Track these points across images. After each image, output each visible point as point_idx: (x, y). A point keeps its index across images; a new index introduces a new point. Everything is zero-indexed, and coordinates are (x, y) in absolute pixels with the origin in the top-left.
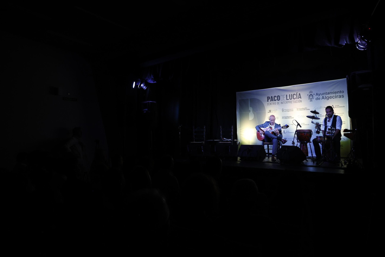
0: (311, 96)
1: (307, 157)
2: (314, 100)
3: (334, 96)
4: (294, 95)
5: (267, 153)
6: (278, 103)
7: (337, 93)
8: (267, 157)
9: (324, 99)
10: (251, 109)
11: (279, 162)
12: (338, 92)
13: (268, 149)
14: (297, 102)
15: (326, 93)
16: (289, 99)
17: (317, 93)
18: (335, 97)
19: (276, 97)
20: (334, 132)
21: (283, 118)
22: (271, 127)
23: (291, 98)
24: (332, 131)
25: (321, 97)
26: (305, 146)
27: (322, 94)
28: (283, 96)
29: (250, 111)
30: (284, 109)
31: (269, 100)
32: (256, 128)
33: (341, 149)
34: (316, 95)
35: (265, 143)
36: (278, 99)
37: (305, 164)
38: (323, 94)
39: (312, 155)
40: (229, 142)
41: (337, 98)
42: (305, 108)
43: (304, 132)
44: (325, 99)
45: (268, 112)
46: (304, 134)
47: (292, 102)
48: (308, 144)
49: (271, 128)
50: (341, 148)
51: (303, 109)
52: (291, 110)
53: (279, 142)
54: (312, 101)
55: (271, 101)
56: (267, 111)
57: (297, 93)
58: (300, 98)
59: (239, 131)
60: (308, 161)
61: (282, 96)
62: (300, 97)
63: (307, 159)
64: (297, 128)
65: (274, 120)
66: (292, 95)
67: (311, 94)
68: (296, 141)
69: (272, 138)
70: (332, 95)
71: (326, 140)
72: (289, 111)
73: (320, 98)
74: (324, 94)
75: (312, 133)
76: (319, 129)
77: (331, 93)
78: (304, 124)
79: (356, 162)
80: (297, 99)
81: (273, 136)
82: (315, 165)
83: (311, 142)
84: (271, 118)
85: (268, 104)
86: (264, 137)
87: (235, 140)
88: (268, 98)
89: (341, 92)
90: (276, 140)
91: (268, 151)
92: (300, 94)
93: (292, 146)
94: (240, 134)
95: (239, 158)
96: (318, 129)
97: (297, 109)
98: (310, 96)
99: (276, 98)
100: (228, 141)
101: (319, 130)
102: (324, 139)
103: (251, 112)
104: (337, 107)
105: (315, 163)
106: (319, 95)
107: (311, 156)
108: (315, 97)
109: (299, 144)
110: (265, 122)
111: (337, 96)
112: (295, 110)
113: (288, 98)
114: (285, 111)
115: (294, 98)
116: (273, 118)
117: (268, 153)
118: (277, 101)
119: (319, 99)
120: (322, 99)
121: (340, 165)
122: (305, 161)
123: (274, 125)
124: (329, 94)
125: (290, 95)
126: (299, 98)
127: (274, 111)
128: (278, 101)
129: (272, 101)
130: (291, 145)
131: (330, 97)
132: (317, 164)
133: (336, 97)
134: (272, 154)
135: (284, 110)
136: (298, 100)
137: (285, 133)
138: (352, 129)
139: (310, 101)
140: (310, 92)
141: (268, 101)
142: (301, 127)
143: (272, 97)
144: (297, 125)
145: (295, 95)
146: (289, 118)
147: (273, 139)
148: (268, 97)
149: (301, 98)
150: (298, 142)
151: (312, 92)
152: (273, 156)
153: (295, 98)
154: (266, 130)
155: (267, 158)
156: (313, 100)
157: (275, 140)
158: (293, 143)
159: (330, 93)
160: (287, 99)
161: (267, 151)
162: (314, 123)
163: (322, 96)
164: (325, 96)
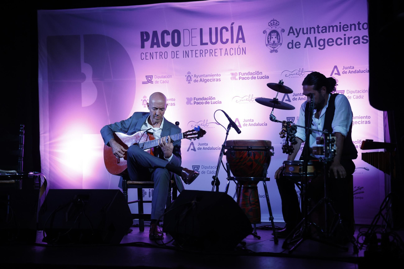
0: (274, 35)
1: (258, 225)
2: (283, 48)
3: (341, 39)
4: (224, 30)
5: (135, 216)
6: (175, 55)
7: (349, 28)
8: (136, 226)
9: (312, 46)
10: (87, 70)
11: (170, 244)
12: (353, 27)
13: (141, 202)
14: (233, 52)
15: (318, 27)
16: (207, 44)
17: (291, 28)
18: (343, 41)
19: (168, 33)
20: (335, 148)
21: (189, 101)
22: (151, 131)
23: (214, 40)
24: (327, 145)
25: (302, 39)
26: (250, 191)
27: (305, 32)
28: (190, 32)
29: (83, 77)
30: (193, 74)
31: (148, 44)
32: (102, 132)
33: (355, 200)
34: (289, 32)
35: (131, 182)
36: (176, 42)
37: (250, 248)
38: (309, 30)
39: (271, 219)
40: (8, 182)
41: (349, 44)
42: (256, 74)
43: (247, 147)
44: (314, 45)
45: (144, 83)
46: (249, 155)
47: (218, 52)
48: (260, 185)
49: (150, 134)
50: (354, 196)
51: (250, 76)
52: (215, 77)
53: (173, 178)
54: (276, 51)
55: (152, 46)
56: (140, 77)
57: (232, 24)
58: (240, 41)
59: (48, 143)
60: (259, 238)
61: (186, 32)
62: (240, 36)
63: (259, 233)
64: (227, 134)
65: (163, 109)
66: (216, 29)
67: (274, 28)
68: (223, 175)
69: (151, 167)
70: (334, 35)
71: (310, 174)
72: (208, 80)
73: (300, 44)
74: (312, 30)
75: (271, 151)
76: (292, 138)
77: (331, 28)
78: (251, 123)
79: (391, 238)
80: (232, 42)
81: (156, 161)
82: (279, 249)
83: (268, 179)
84: (153, 101)
85: (144, 56)
86: (126, 164)
87: (31, 173)
88: (144, 37)
89: (361, 27)
90: (165, 171)
91: (141, 208)
92: (240, 28)
93: (212, 192)
94: (50, 153)
95: (41, 235)
96: (287, 140)
97: (232, 74)
98: (270, 34)
99: (168, 39)
100: (6, 178)
101: (290, 143)
102: (305, 170)
103: (89, 80)
104: (348, 70)
105: (281, 242)
106: (298, 34)
107: (268, 221)
108: (286, 38)
109: (233, 185)
110: (131, 114)
111: (349, 38)
112: (226, 77)
113: (206, 39)
114: (196, 81)
115: (224, 40)
116: (160, 101)
117: (141, 215)
118: (171, 48)
119: (297, 45)
120: (305, 47)
121: (352, 250)
122: (249, 239)
123: (162, 127)
124: (326, 32)
125: (210, 29)
126: (237, 42)
127: (162, 79)
128: (175, 49)
129: (155, 46)
130: (209, 188)
131: (330, 42)
132: (285, 246)
133: (347, 41)
134: (152, 218)
135: (193, 79)
136: (235, 45)
137: (194, 150)
138: (389, 141)
139: (271, 51)
140: (271, 25)
141: (143, 46)
142: (239, 132)
143: (155, 33)
144: (229, 127)
145: (227, 30)
146: (208, 103)
147: (153, 171)
148: (142, 34)
149: (244, 41)
150: (230, 178)
151: (277, 24)
152: (154, 223)
153: (227, 40)
154: (134, 142)
155: (135, 231)
156: (279, 48)
157: (160, 174)
158: (216, 182)
159: (329, 27)
160: (202, 44)
161: (134, 209)
162: (276, 121)
163: (306, 36)
164: (315, 38)
